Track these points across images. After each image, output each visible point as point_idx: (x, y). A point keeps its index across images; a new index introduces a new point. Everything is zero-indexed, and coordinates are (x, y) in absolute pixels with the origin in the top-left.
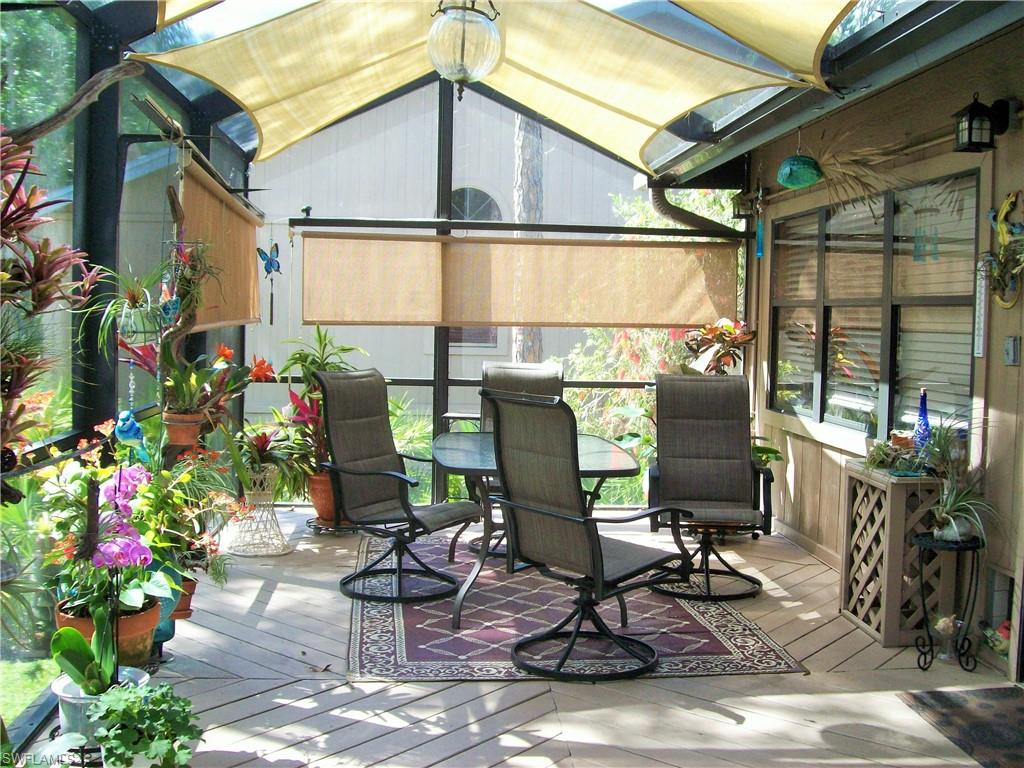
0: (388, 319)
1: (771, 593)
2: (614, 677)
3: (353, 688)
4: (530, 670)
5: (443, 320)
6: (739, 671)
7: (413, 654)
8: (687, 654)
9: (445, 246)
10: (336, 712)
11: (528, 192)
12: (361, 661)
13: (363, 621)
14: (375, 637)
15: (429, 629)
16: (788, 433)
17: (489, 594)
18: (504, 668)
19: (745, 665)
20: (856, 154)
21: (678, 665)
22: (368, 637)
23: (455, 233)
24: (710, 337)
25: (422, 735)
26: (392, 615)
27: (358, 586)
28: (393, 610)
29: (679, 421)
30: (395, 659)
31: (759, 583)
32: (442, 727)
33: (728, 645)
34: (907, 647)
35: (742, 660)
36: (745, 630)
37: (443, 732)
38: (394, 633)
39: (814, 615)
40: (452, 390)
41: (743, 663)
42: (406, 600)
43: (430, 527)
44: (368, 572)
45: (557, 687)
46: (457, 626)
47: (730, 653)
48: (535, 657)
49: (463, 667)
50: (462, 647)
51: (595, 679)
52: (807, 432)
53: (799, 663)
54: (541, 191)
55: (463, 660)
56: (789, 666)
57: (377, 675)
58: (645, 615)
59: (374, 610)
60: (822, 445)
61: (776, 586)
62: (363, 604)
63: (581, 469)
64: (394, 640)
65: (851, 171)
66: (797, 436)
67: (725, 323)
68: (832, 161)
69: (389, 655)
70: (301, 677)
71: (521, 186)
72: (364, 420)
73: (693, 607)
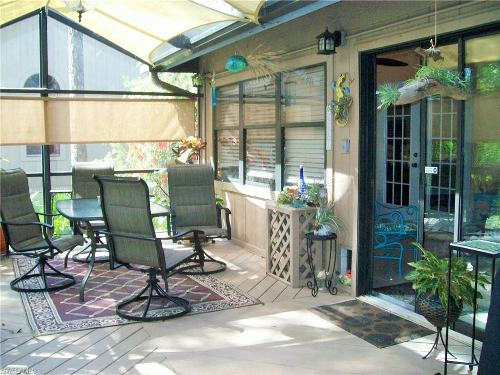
0: (17, 142)
1: (232, 268)
2: (172, 317)
3: (38, 340)
4: (129, 318)
5: (47, 141)
6: (231, 307)
7: (65, 318)
8: (204, 301)
9: (46, 102)
10: (34, 355)
12: (37, 325)
13: (30, 304)
14: (40, 311)
15: (68, 303)
16: (226, 191)
17: (92, 282)
18: (115, 319)
19: (233, 304)
20: (264, 55)
21: (201, 307)
22: (36, 311)
24: (184, 146)
25: (85, 360)
26: (45, 298)
27: (20, 285)
28: (44, 295)
29: (180, 188)
30: (56, 321)
31: (225, 264)
32: (95, 354)
33: (222, 295)
34: (303, 287)
35: (230, 301)
36: (226, 287)
37: (96, 356)
38: (49, 308)
39: (255, 277)
41: (231, 303)
42: (51, 290)
44: (26, 277)
45: (145, 325)
46: (82, 300)
47: (223, 299)
48: (129, 312)
49: (93, 321)
50: (89, 312)
51: (163, 319)
52: (237, 190)
53: (257, 300)
54: (83, 75)
55: (92, 318)
56: (254, 302)
57: (49, 331)
58: (175, 285)
59: (35, 297)
60: (245, 196)
61: (232, 265)
62: (27, 295)
63: (152, 213)
64: (51, 311)
65: (263, 63)
66: (231, 192)
67: (192, 139)
68: (253, 58)
69: (52, 320)
70: (7, 338)
71: (73, 73)
72: (18, 196)
73: (197, 278)
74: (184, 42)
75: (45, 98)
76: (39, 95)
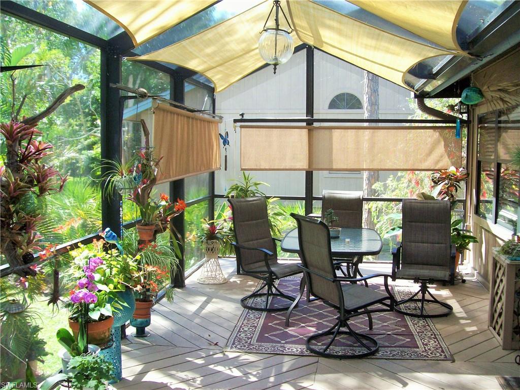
0: (282, 168)
1: (457, 315)
2: (353, 357)
3: (224, 355)
4: (312, 351)
5: (309, 167)
6: (419, 357)
7: (261, 339)
8: (395, 347)
9: (309, 130)
10: (211, 366)
11: (371, 95)
12: (234, 341)
13: (244, 319)
14: (246, 329)
15: (274, 326)
16: (483, 228)
17: (312, 309)
18: (300, 349)
19: (423, 355)
20: (500, 86)
21: (387, 352)
22: (243, 329)
23: (316, 124)
24: (444, 176)
25: (246, 380)
26: (260, 318)
27: (250, 302)
28: (261, 315)
29: (413, 223)
30: (251, 342)
31: (450, 308)
32: (257, 378)
33: (419, 343)
34: (516, 350)
35: (423, 352)
36: (432, 335)
37: (257, 380)
38: (256, 327)
39: (474, 328)
40: (314, 202)
41: (422, 353)
42: (270, 311)
43: (279, 276)
44: (255, 295)
45: (322, 360)
46: (288, 325)
47: (418, 347)
48: (318, 344)
49: (281, 347)
50: (286, 336)
51: (341, 358)
52: (489, 228)
53: (452, 355)
54: (378, 95)
55: (283, 343)
56: (446, 357)
57: (239, 349)
58: (385, 324)
59: (252, 315)
60: (496, 236)
61: (461, 310)
62: (249, 311)
64: (255, 331)
65: (497, 95)
66: (486, 230)
67: (452, 169)
68: (488, 90)
69: (248, 338)
70: (204, 347)
71: (367, 93)
72: (254, 222)
73: (411, 321)
74: (426, 72)
75: (310, 126)
76: (304, 124)
